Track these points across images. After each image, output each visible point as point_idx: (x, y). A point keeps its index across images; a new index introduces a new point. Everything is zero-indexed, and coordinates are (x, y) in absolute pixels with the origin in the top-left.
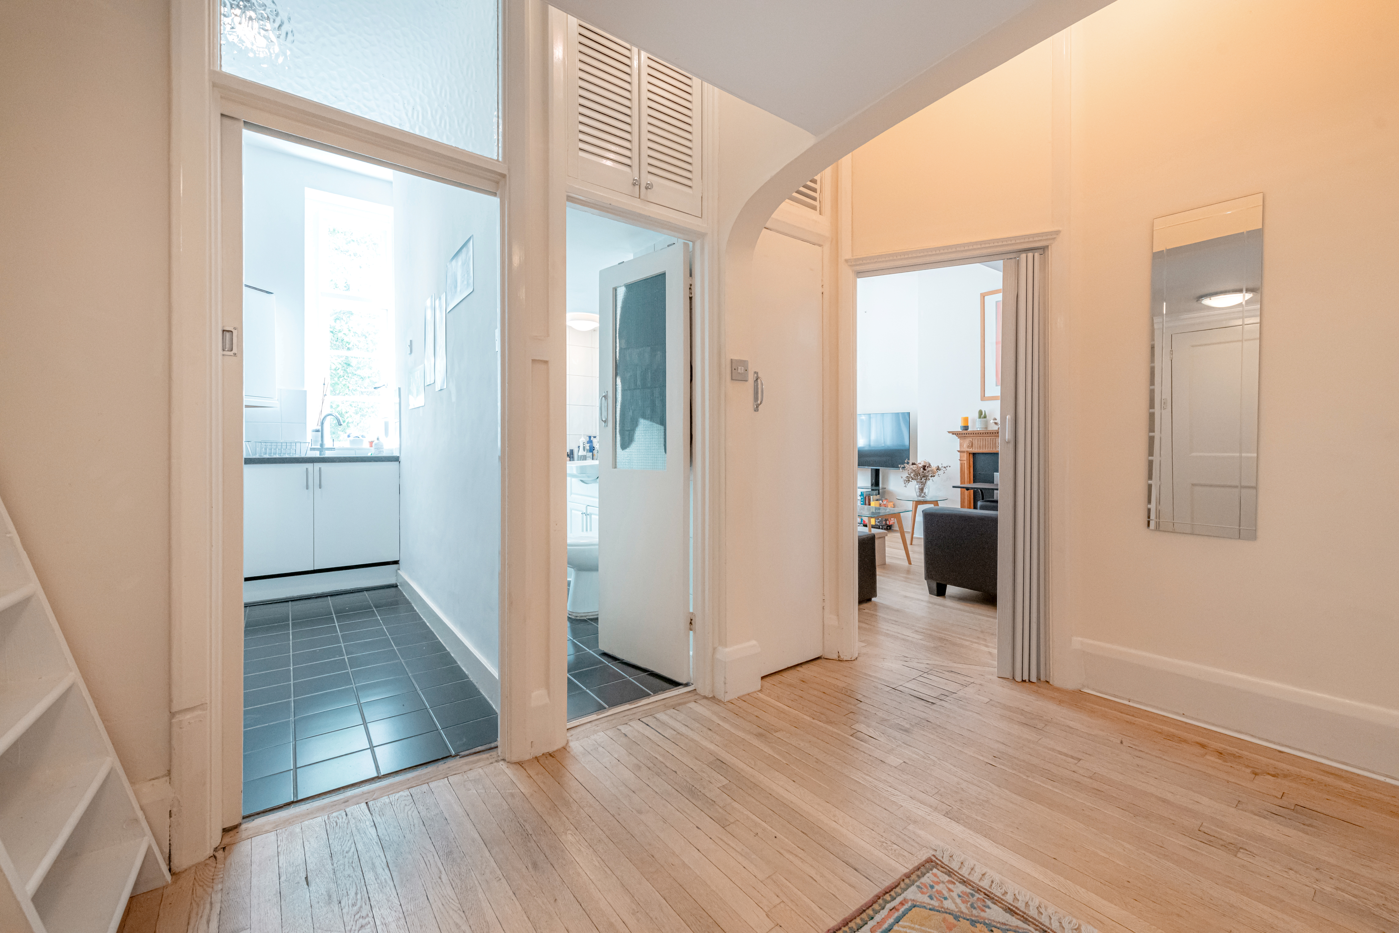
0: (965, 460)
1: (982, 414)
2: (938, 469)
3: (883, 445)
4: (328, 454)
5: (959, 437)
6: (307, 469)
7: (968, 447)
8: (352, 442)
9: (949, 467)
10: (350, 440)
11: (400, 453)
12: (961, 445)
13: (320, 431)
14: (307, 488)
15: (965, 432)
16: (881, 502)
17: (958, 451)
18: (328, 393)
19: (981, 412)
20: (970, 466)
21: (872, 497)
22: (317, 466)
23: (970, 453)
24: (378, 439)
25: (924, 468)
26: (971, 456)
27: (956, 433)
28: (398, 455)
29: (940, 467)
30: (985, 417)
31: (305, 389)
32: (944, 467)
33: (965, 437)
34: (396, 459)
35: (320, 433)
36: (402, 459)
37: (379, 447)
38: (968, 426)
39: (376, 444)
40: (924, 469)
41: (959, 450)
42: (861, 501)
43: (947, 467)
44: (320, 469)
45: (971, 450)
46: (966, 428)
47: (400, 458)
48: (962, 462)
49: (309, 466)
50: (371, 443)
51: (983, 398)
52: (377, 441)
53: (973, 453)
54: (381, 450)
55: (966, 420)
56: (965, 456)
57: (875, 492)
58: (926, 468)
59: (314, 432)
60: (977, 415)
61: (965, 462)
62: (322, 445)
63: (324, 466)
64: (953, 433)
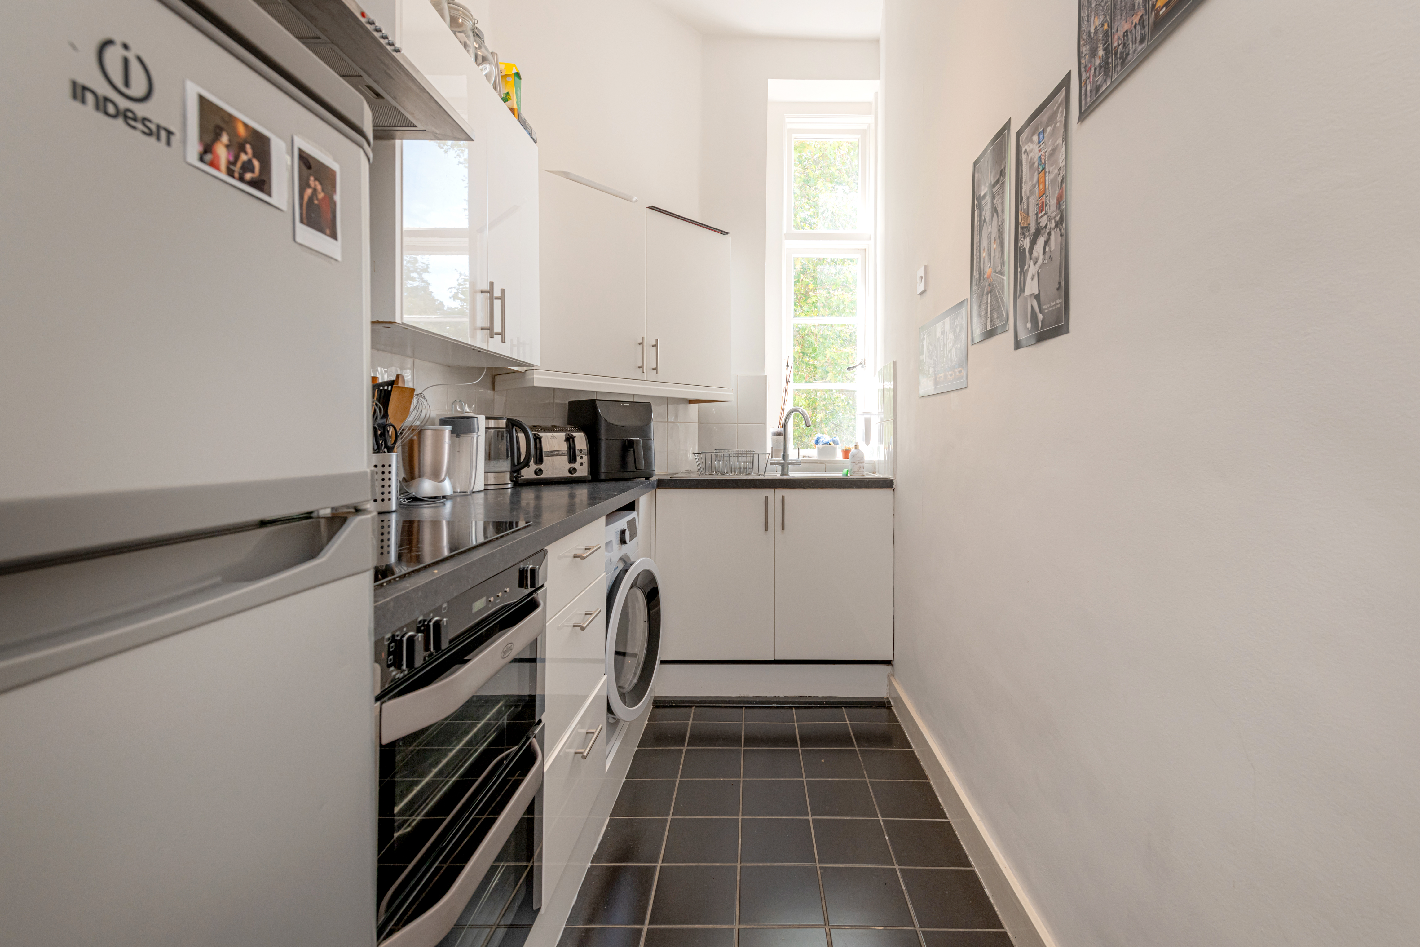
4: (794, 474)
6: (766, 498)
8: (821, 452)
10: (819, 448)
11: (895, 475)
13: (781, 435)
14: (766, 529)
18: (791, 379)
22: (780, 492)
24: (856, 447)
28: (891, 477)
31: (765, 374)
34: (887, 484)
35: (782, 438)
36: (898, 484)
37: (858, 461)
39: (853, 456)
44: (783, 497)
47: (895, 484)
49: (769, 493)
50: (846, 453)
52: (856, 451)
54: (861, 465)
59: (774, 436)
62: (784, 456)
63: (789, 494)
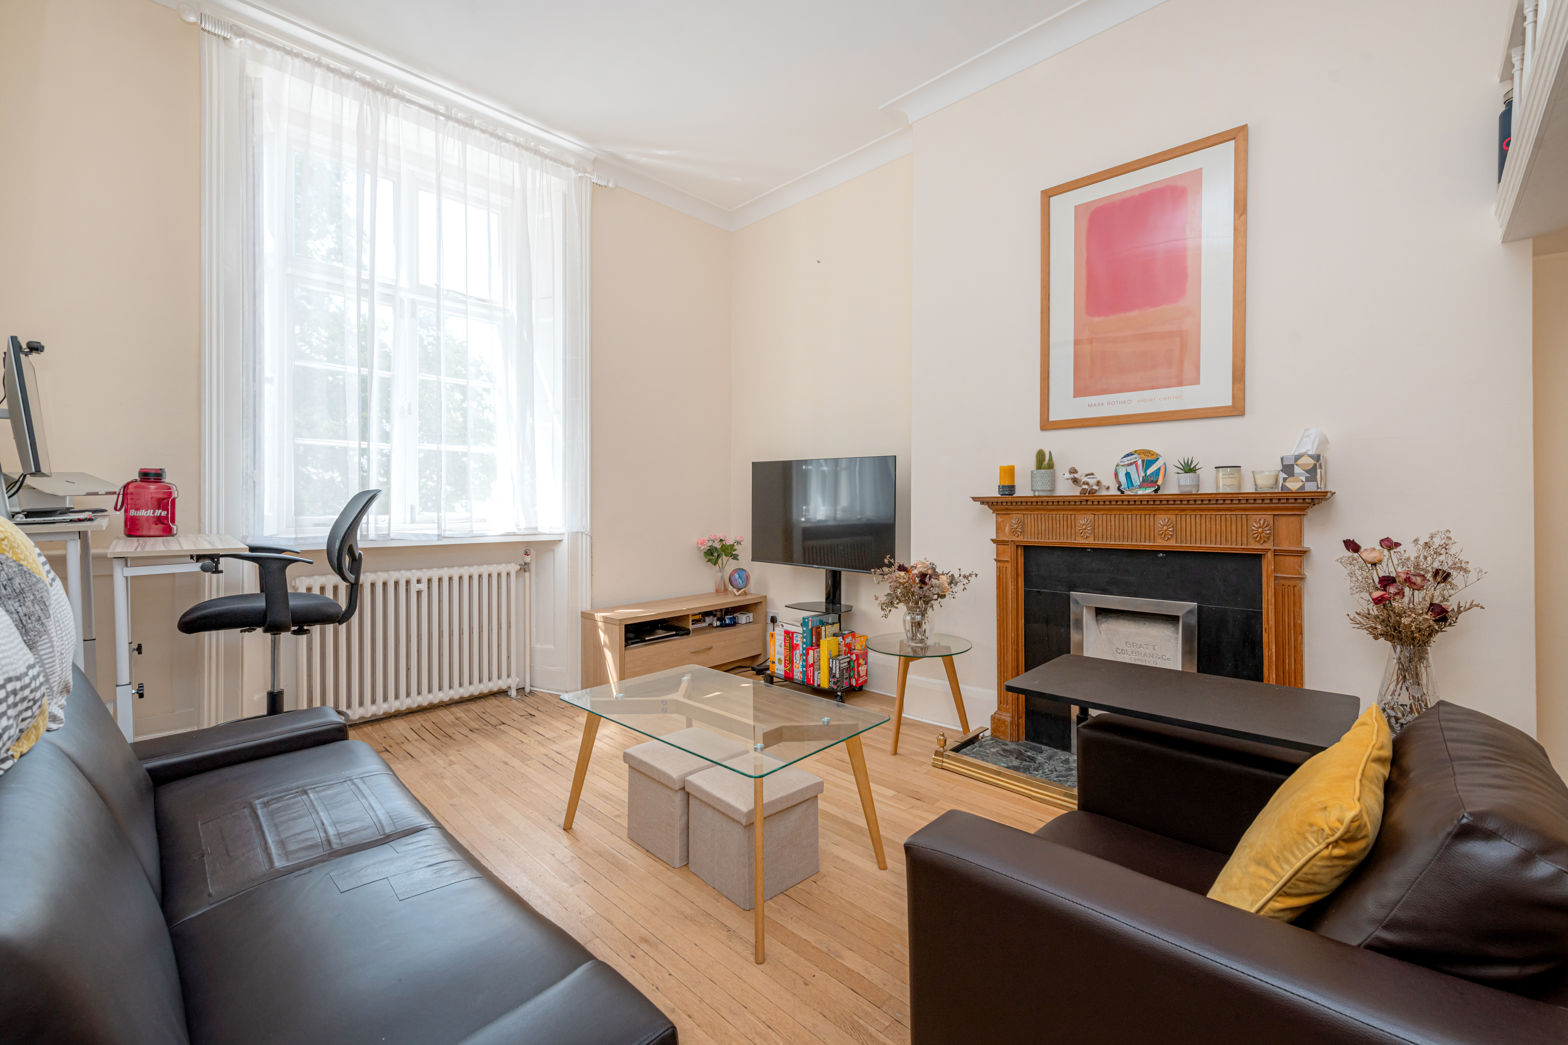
0: (1008, 561)
1: (1044, 461)
2: (952, 581)
3: (859, 517)
5: (994, 511)
7: (1014, 532)
9: (973, 576)
12: (999, 528)
15: (1009, 498)
16: (840, 639)
17: (993, 541)
19: (1041, 455)
20: (1017, 575)
21: (823, 628)
23: (1017, 546)
25: (923, 576)
26: (1020, 551)
27: (991, 500)
29: (956, 576)
30: (1051, 466)
32: (965, 577)
33: (1007, 509)
38: (1013, 487)
40: (923, 582)
41: (994, 537)
42: (803, 637)
43: (970, 575)
45: (1020, 539)
46: (1008, 490)
48: (1002, 564)
51: (1047, 425)
53: (1025, 546)
55: (1009, 471)
56: (1009, 553)
57: (831, 618)
58: (927, 580)
60: (1032, 462)
61: (1009, 565)
64: (983, 501)
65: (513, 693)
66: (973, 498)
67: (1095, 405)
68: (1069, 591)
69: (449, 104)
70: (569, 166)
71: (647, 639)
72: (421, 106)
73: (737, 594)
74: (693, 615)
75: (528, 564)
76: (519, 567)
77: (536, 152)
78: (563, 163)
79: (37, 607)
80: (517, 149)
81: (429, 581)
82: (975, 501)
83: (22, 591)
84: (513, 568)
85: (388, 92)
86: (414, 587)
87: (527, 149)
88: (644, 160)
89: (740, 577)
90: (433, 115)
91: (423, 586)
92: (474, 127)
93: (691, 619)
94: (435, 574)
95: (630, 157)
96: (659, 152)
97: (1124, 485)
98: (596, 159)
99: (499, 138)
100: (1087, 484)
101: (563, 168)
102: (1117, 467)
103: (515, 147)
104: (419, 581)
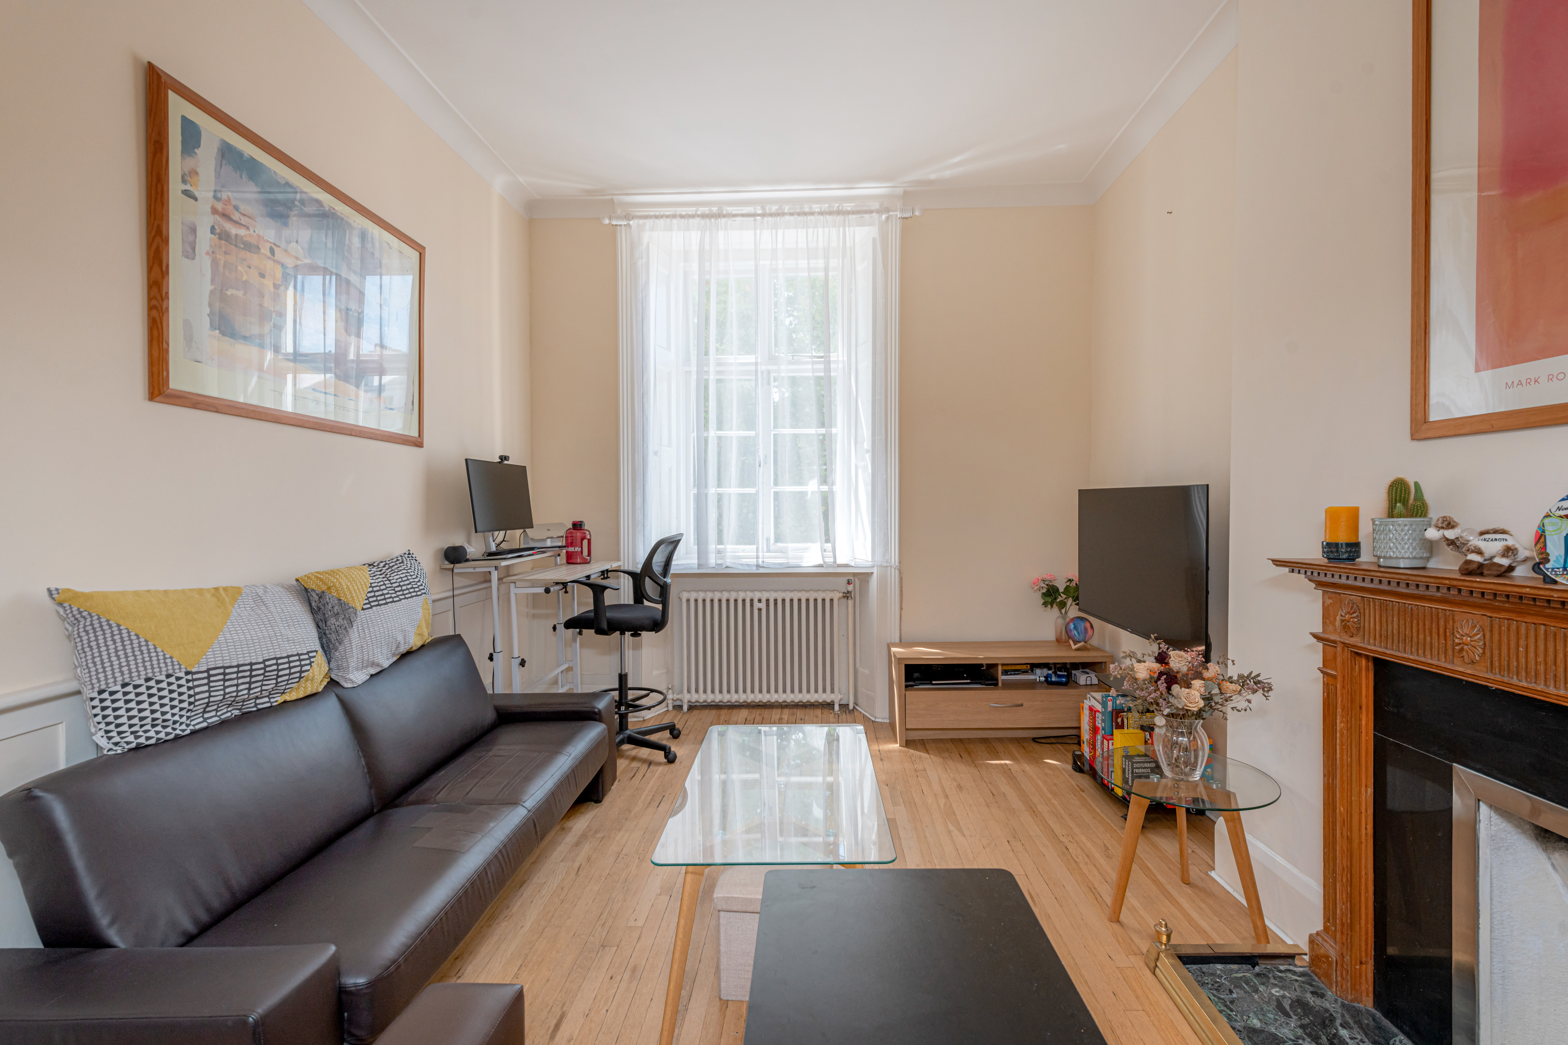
0: (1343, 679)
1: (1405, 498)
5: (1316, 583)
7: (1345, 627)
12: (1328, 617)
16: (1148, 734)
19: (1400, 487)
21: (1127, 715)
23: (1354, 653)
26: (1365, 664)
27: (1308, 565)
30: (1420, 511)
33: (1338, 586)
38: (1357, 545)
41: (1318, 629)
42: (1102, 720)
45: (1366, 644)
46: (1344, 550)
51: (1421, 429)
53: (1376, 660)
55: (1348, 517)
56: (1337, 662)
60: (1383, 499)
61: (1338, 685)
64: (1294, 566)
65: (837, 708)
66: (1273, 561)
67: (1520, 383)
68: (1453, 762)
69: (762, 203)
70: (871, 212)
71: (934, 682)
72: (743, 215)
73: (1074, 647)
74: (1003, 665)
75: (851, 592)
76: (841, 595)
77: (839, 212)
78: (866, 212)
79: (345, 622)
80: (822, 217)
81: (768, 600)
82: (1277, 565)
83: (338, 614)
84: (836, 596)
85: (719, 215)
86: (757, 605)
87: (830, 213)
88: (947, 174)
89: (1075, 628)
90: (752, 219)
91: (763, 605)
92: (784, 214)
93: (1000, 668)
94: (772, 596)
95: (933, 177)
96: (956, 160)
97: (1557, 561)
98: (905, 192)
99: (805, 214)
100: (1479, 552)
101: (867, 216)
102: (1546, 521)
103: (819, 217)
104: (760, 601)
